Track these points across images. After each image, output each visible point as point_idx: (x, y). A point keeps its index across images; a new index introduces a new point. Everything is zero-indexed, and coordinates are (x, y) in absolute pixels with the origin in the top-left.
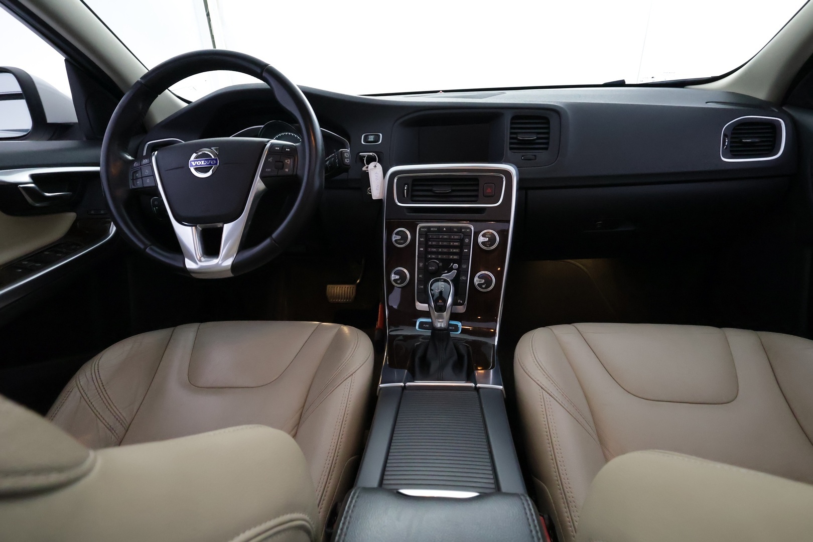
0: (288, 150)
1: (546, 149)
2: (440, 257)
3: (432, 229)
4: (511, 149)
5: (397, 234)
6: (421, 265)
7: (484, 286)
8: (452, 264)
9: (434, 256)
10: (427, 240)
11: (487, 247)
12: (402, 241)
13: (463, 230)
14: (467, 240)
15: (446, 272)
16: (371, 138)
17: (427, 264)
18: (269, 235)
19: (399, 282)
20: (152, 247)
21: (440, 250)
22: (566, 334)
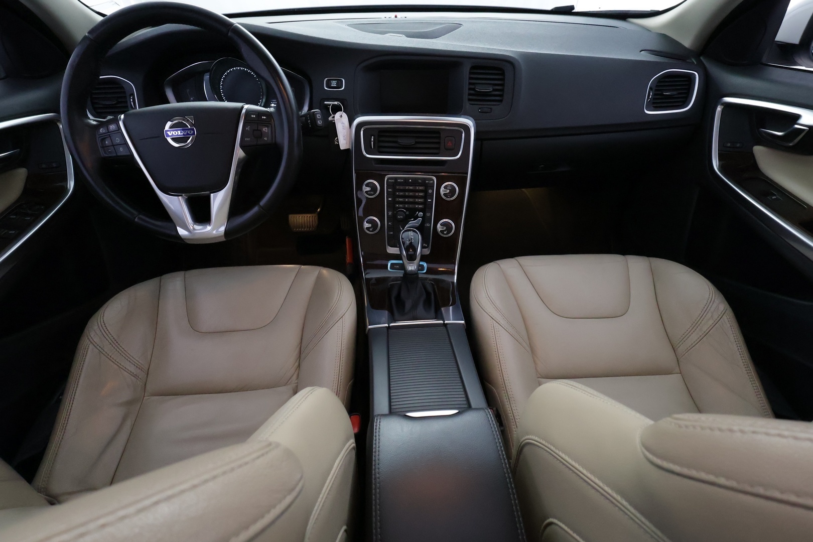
0: (265, 117)
1: (501, 101)
2: (406, 206)
3: (399, 180)
4: (469, 100)
5: (367, 185)
6: (390, 213)
7: (445, 233)
8: (417, 213)
9: (401, 206)
10: (395, 190)
11: (448, 198)
12: (372, 193)
13: (427, 182)
14: (430, 191)
15: (412, 219)
16: (334, 84)
17: (395, 212)
18: (256, 202)
19: (371, 230)
20: (141, 216)
21: (407, 200)
22: (510, 267)
